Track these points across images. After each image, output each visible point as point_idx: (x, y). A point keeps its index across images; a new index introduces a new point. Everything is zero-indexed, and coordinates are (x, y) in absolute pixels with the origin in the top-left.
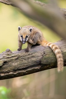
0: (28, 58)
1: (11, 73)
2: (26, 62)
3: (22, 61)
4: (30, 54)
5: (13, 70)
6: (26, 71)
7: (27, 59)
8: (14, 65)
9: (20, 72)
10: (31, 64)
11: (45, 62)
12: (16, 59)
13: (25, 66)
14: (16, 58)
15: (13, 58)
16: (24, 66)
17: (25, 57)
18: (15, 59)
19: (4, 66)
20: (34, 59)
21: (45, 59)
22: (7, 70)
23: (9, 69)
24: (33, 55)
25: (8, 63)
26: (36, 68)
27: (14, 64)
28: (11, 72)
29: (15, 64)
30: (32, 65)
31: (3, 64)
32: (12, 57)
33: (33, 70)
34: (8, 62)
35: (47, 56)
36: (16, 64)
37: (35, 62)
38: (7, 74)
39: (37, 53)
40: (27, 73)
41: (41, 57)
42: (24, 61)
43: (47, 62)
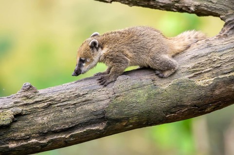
0: (75, 104)
1: (34, 141)
2: (69, 113)
3: (61, 111)
4: (81, 94)
5: (39, 133)
6: (71, 136)
7: (71, 106)
8: (41, 122)
9: (56, 137)
10: (81, 119)
11: (116, 114)
12: (45, 108)
13: (67, 123)
14: (46, 104)
15: (38, 106)
16: (64, 123)
17: (69, 102)
18: (42, 108)
19: (16, 125)
20: (89, 107)
21: (115, 106)
22: (23, 134)
23: (28, 130)
24: (88, 97)
25: (25, 117)
26: (94, 128)
27: (39, 120)
28: (34, 138)
29: (43, 120)
30: (85, 120)
31: (13, 119)
32: (37, 102)
33: (88, 132)
34: (25, 115)
35: (121, 99)
36: (45, 118)
37: (92, 113)
38: (25, 143)
39: (97, 93)
40: (72, 139)
41: (108, 101)
42: (65, 111)
43: (121, 112)
